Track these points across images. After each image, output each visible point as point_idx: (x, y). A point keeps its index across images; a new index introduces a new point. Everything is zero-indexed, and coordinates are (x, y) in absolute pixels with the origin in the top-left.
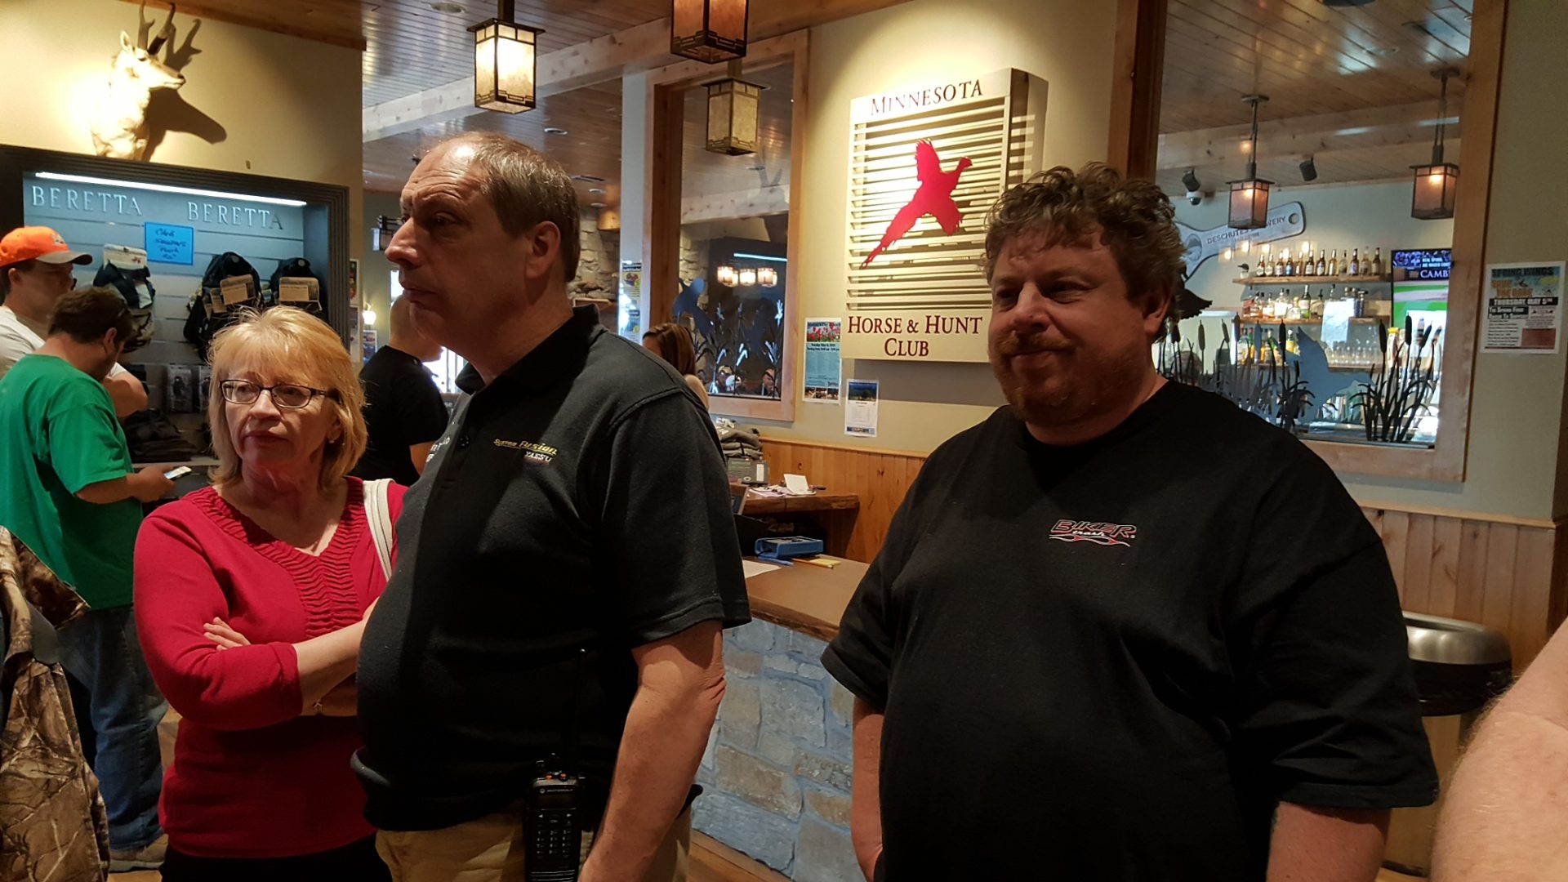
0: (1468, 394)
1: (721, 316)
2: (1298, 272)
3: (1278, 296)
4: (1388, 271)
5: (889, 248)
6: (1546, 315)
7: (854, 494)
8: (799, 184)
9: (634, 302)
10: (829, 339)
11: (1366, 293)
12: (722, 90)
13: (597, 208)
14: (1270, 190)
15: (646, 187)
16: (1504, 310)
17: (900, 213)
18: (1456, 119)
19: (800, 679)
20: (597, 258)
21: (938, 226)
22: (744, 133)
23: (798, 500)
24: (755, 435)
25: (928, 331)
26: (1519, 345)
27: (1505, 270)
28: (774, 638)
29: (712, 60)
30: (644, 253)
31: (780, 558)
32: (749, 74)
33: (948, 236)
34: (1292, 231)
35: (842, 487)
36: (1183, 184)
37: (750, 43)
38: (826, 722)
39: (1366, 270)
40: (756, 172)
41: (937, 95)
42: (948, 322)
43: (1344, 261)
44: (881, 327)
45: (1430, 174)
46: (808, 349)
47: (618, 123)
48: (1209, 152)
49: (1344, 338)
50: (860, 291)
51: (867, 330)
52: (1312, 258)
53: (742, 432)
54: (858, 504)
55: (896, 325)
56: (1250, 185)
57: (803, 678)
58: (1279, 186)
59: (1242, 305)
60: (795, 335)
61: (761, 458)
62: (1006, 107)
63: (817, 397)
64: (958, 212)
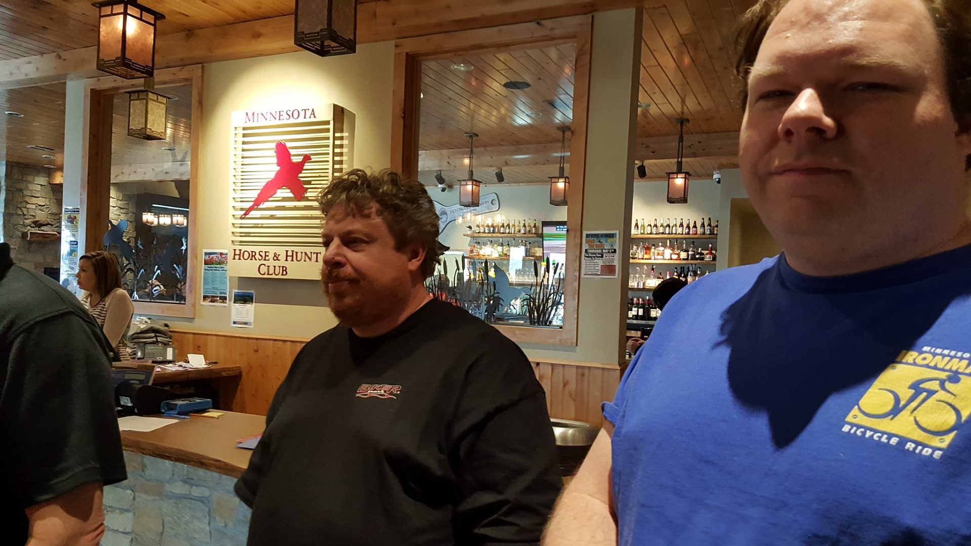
0: (577, 299)
1: (141, 247)
2: (496, 231)
3: (487, 244)
4: (540, 232)
5: (259, 207)
6: (611, 258)
7: (238, 366)
8: (197, 162)
9: (74, 235)
10: (220, 264)
11: (530, 243)
12: (140, 98)
13: (49, 169)
14: (481, 186)
15: (83, 157)
16: (592, 255)
17: (266, 185)
18: (569, 154)
19: (193, 497)
20: (48, 203)
21: (291, 195)
22: (156, 126)
23: (198, 371)
24: (166, 328)
25: (287, 260)
26: (599, 273)
27: (592, 234)
28: (173, 471)
29: (129, 77)
30: (81, 202)
31: (179, 414)
32: (159, 89)
33: (298, 201)
34: (492, 209)
35: (228, 361)
36: (435, 179)
37: (157, 69)
38: (211, 525)
39: (529, 231)
40: (169, 151)
41: (288, 114)
42: (299, 255)
43: (519, 226)
44: (256, 256)
45: (558, 182)
46: (205, 270)
47: (63, 112)
48: (448, 163)
49: (521, 267)
50: (241, 233)
51: (246, 258)
52: (503, 224)
53: (156, 326)
54: (241, 372)
55: (266, 256)
56: (470, 183)
57: (195, 496)
58: (486, 184)
59: (469, 248)
60: (195, 261)
61: (171, 343)
62: (331, 126)
63: (212, 301)
64: (303, 187)
